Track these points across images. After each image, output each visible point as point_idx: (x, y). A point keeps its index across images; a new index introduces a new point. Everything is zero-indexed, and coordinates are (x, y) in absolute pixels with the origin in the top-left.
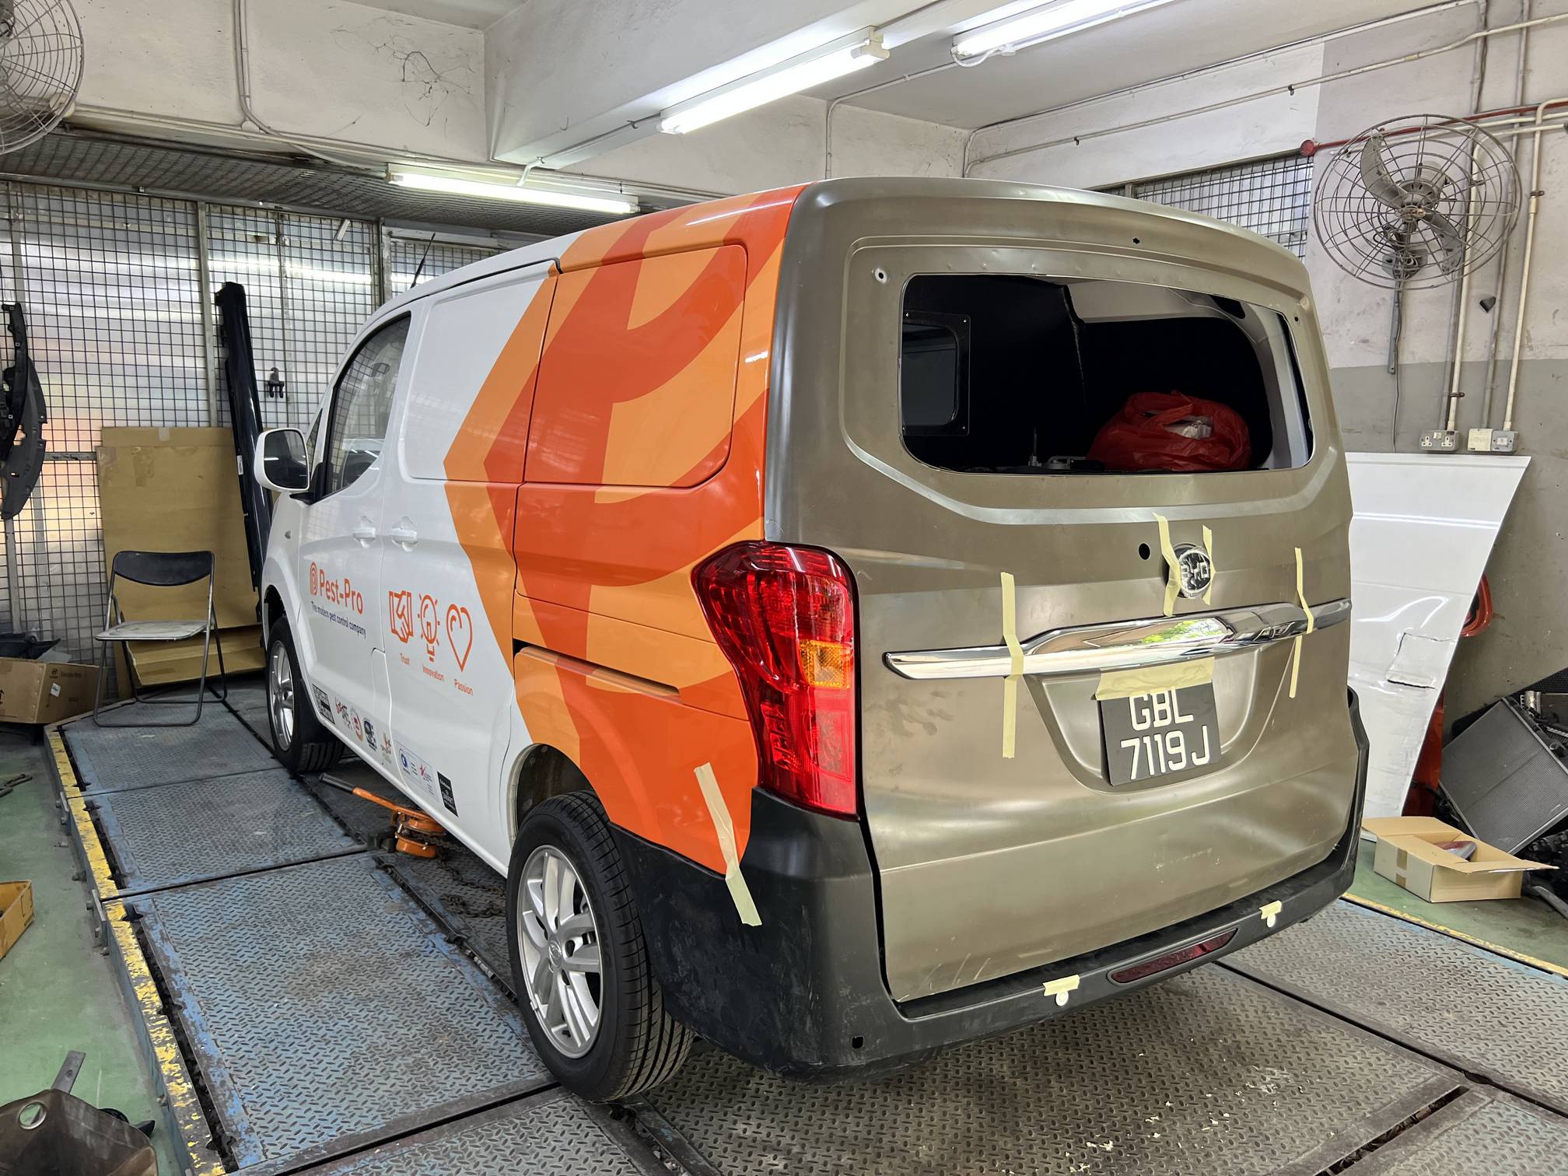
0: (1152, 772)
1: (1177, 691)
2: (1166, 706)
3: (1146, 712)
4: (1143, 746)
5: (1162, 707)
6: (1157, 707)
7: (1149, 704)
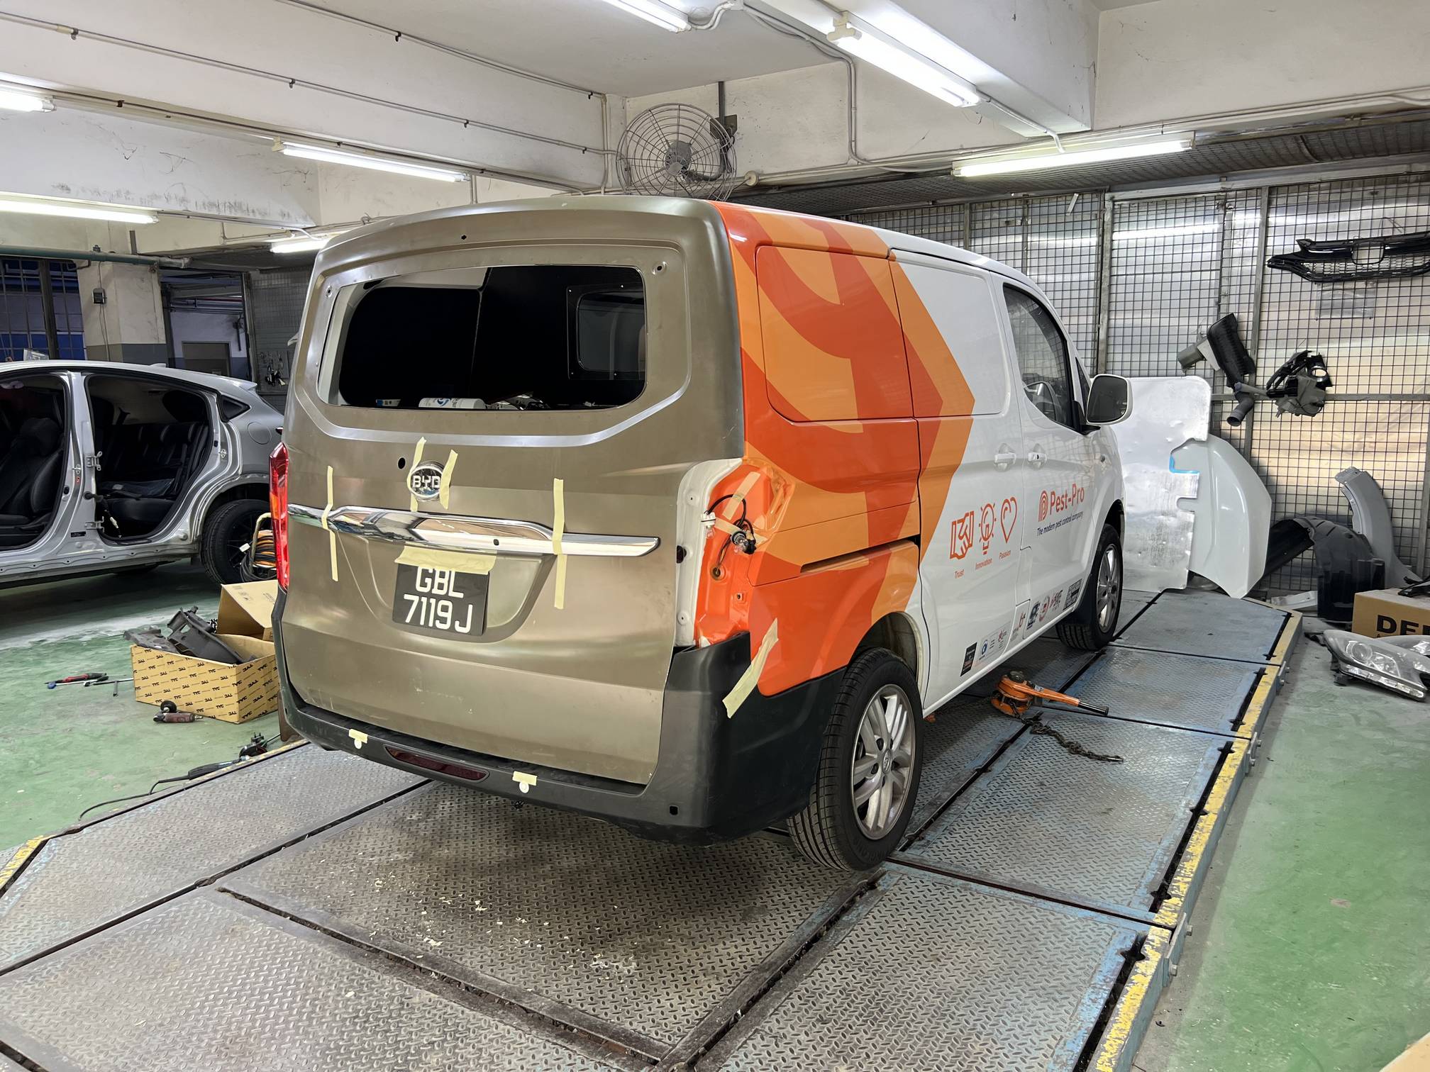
0: (422, 623)
1: (457, 573)
2: (445, 581)
3: (428, 581)
4: (420, 603)
5: (441, 581)
6: (438, 580)
7: (432, 576)
